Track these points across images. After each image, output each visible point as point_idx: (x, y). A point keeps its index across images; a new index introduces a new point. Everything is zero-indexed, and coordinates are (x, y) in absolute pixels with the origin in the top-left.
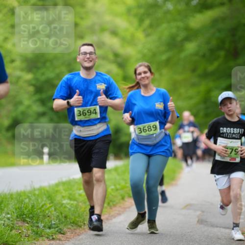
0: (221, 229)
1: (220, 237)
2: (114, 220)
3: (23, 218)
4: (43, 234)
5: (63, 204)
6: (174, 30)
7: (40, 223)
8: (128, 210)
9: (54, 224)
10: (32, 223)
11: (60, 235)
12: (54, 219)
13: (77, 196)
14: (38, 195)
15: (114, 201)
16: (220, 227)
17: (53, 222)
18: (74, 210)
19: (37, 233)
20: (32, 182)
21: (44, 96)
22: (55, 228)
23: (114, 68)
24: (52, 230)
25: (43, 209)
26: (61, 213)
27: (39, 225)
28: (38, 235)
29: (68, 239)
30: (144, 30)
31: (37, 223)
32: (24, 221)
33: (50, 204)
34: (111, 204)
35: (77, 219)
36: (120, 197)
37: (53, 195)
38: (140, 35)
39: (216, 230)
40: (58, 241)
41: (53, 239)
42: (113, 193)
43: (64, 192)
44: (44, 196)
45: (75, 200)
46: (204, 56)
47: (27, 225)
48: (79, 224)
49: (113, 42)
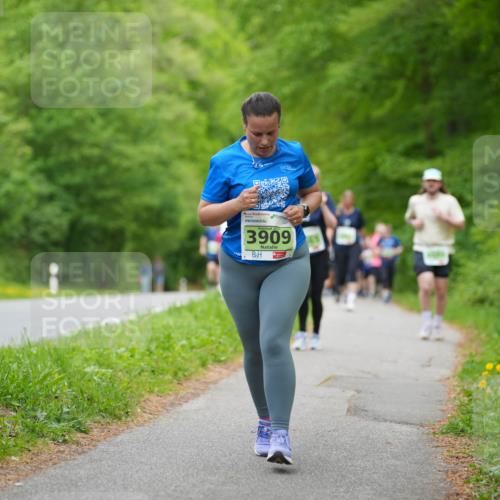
0: (393, 424)
1: (389, 440)
2: (186, 406)
3: (5, 400)
4: (45, 432)
5: (86, 373)
6: (306, 38)
7: (40, 410)
8: (211, 386)
9: (68, 413)
10: (24, 409)
11: (79, 435)
12: (66, 403)
13: (113, 358)
14: (36, 355)
15: (186, 371)
16: (391, 422)
17: (65, 410)
18: (108, 386)
19: (33, 431)
20: (25, 329)
21: (51, 162)
22: (69, 421)
23: (190, 111)
24: (62, 424)
25: (45, 383)
26: (82, 392)
27: (38, 414)
28: (35, 432)
29: (94, 443)
30: (250, 38)
31: (34, 410)
32: (8, 406)
33: (60, 374)
34: (180, 374)
35: (113, 404)
36: (198, 362)
37: (67, 356)
38: (241, 47)
39: (383, 426)
40: (74, 447)
41: (65, 441)
42: (183, 355)
43: (88, 351)
44: (49, 358)
45: (109, 366)
46: (364, 89)
47: (13, 414)
48: (117, 412)
49: (189, 59)
